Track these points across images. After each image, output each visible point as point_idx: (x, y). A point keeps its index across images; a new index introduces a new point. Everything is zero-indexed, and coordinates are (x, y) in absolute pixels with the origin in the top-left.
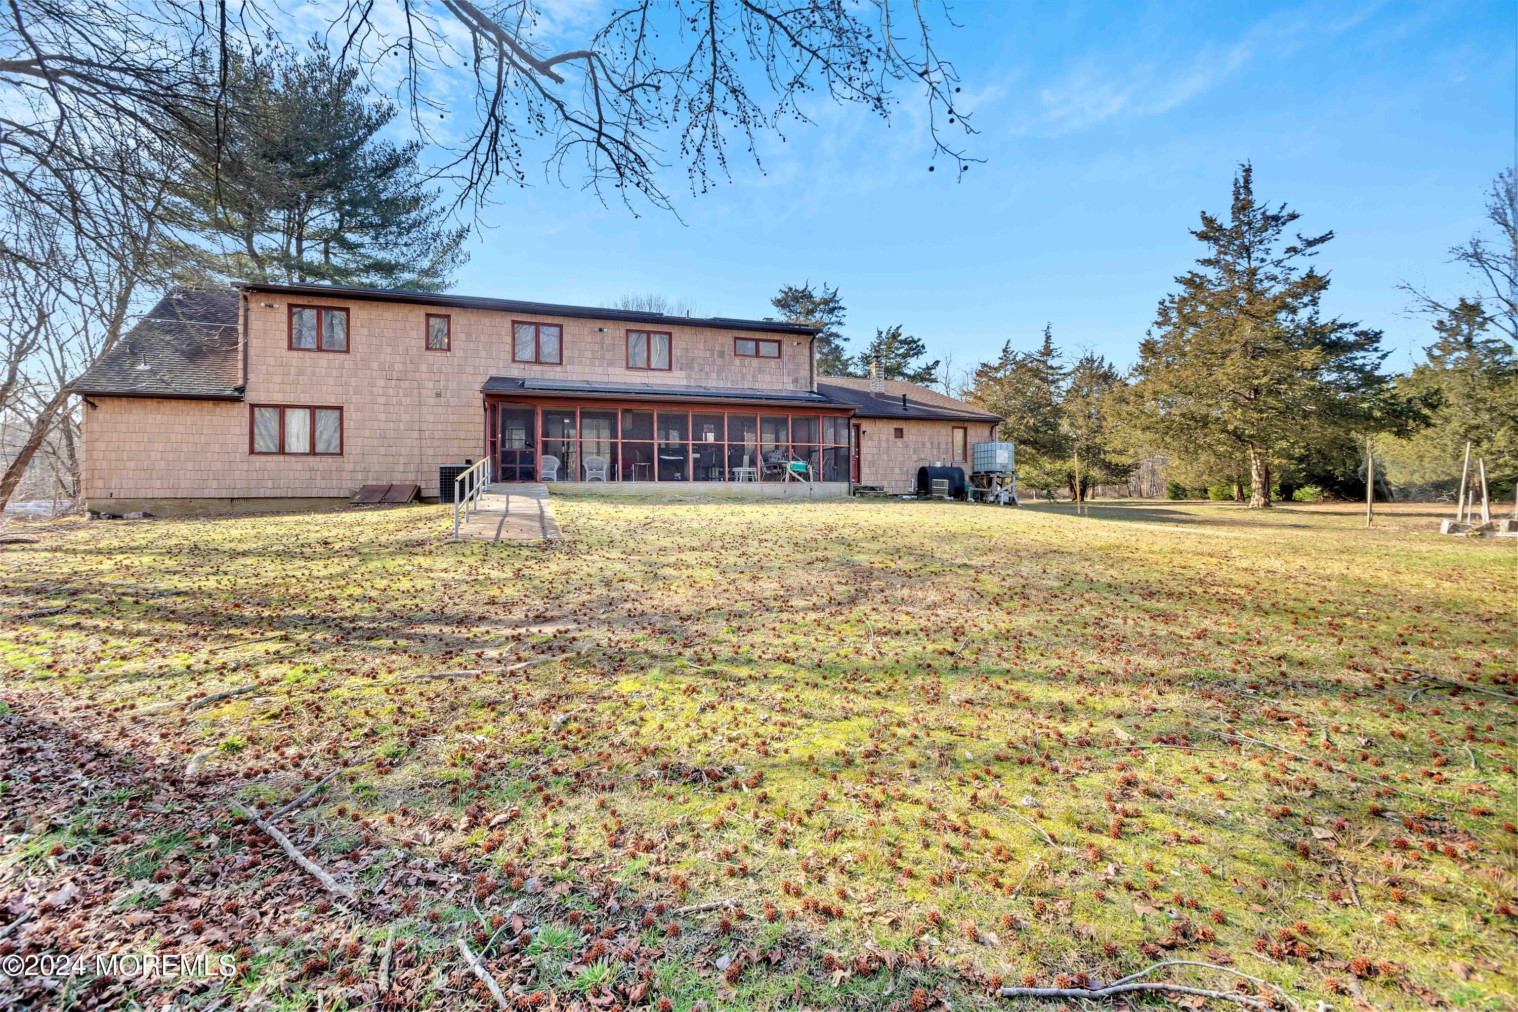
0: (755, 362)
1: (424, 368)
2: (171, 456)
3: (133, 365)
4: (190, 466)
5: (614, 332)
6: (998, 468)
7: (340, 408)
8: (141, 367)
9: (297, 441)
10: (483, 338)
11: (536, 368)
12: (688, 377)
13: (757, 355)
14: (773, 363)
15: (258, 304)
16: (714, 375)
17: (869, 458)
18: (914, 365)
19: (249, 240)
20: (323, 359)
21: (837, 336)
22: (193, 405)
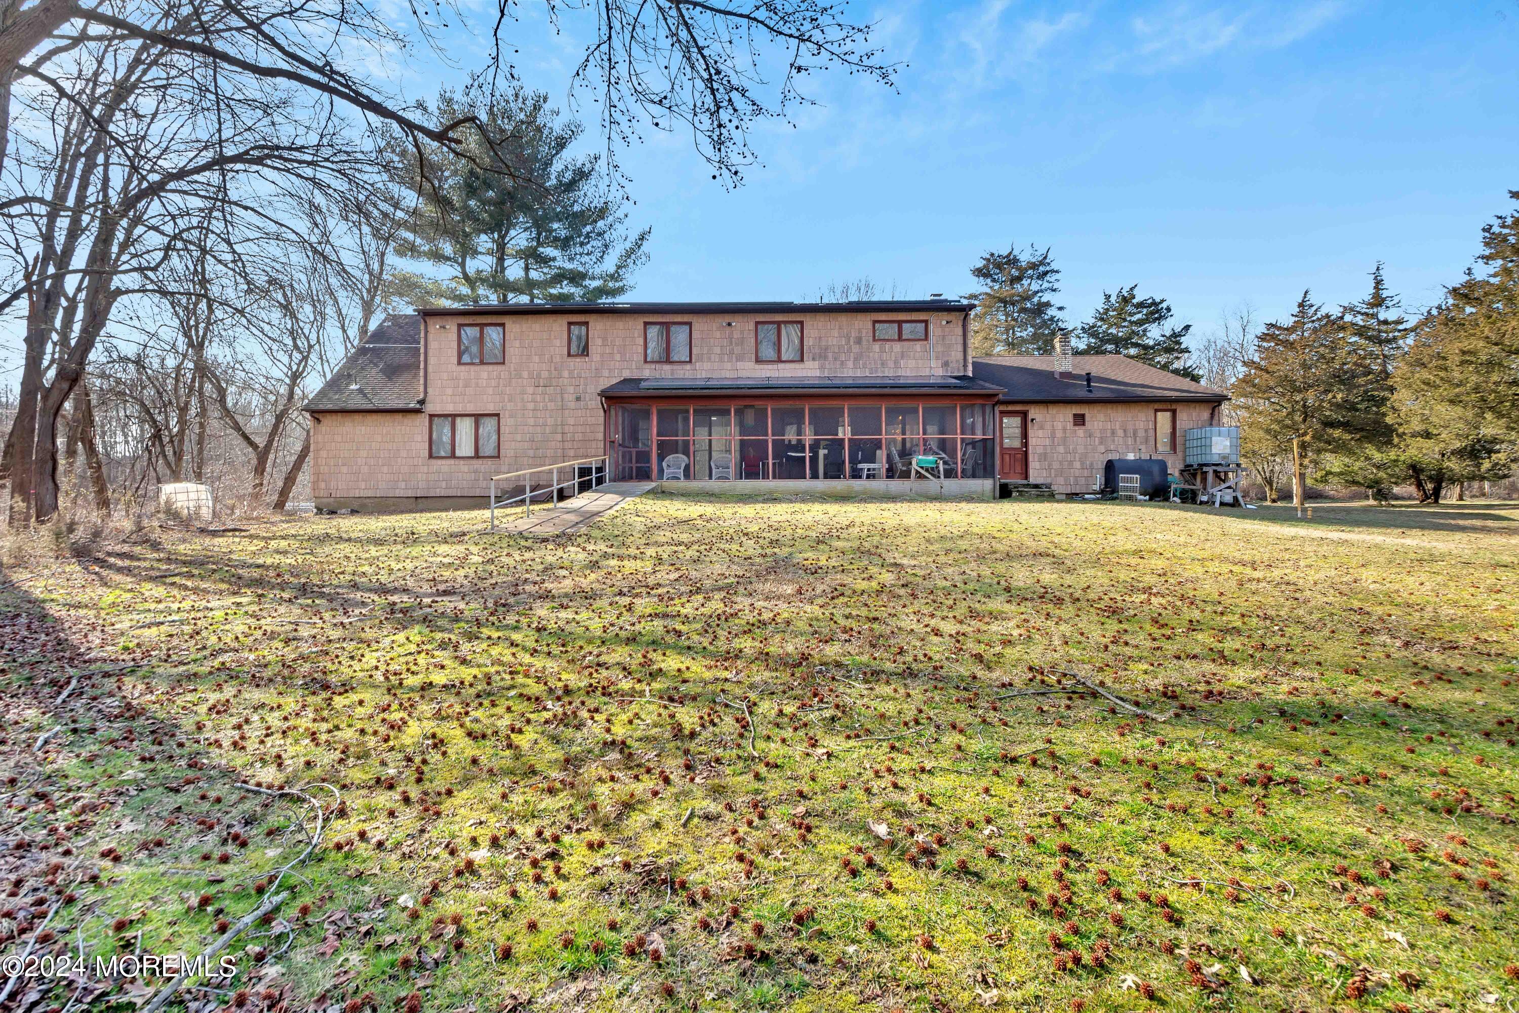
0: (897, 347)
1: (566, 374)
2: (372, 462)
3: (348, 384)
4: (385, 469)
5: (744, 326)
6: (1216, 460)
7: (498, 415)
8: (353, 387)
9: (465, 447)
10: (618, 342)
11: (667, 367)
12: (822, 368)
13: (900, 339)
14: (918, 346)
15: (435, 325)
16: (850, 364)
17: (1040, 450)
18: (1155, 333)
19: (463, 265)
20: (485, 372)
21: (1048, 304)
22: (388, 418)
